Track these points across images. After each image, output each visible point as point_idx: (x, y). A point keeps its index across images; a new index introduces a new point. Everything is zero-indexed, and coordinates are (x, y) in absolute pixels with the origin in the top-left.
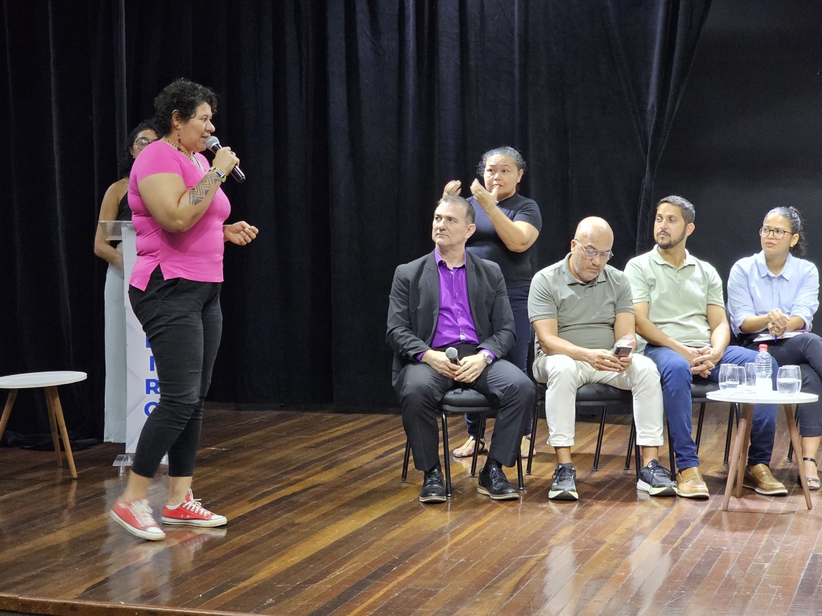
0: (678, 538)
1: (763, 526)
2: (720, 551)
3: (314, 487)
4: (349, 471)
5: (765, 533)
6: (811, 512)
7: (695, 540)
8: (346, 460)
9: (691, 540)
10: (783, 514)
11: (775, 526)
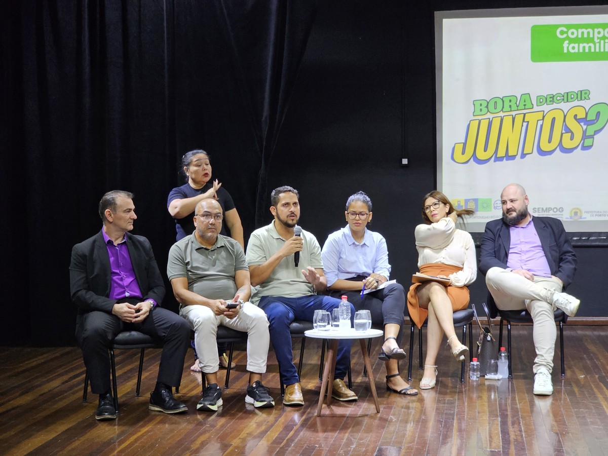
0: (284, 439)
1: (345, 428)
2: (314, 448)
3: (13, 409)
4: (42, 395)
5: (346, 433)
6: (379, 415)
7: (296, 440)
8: (40, 386)
9: (293, 440)
10: (359, 417)
11: (354, 427)
